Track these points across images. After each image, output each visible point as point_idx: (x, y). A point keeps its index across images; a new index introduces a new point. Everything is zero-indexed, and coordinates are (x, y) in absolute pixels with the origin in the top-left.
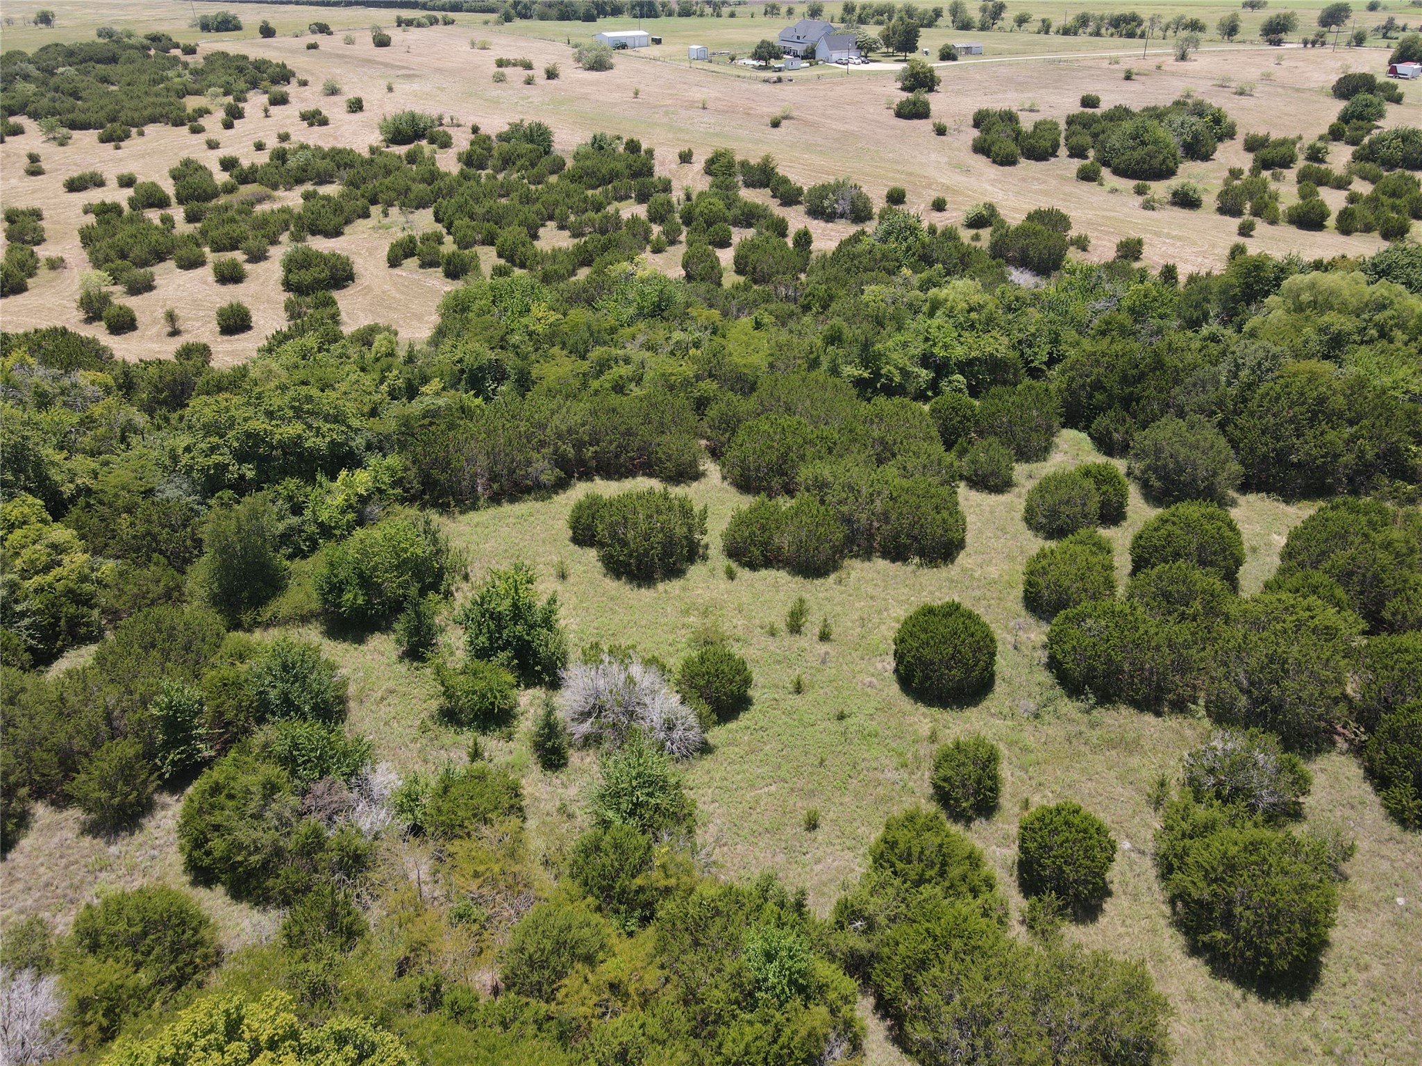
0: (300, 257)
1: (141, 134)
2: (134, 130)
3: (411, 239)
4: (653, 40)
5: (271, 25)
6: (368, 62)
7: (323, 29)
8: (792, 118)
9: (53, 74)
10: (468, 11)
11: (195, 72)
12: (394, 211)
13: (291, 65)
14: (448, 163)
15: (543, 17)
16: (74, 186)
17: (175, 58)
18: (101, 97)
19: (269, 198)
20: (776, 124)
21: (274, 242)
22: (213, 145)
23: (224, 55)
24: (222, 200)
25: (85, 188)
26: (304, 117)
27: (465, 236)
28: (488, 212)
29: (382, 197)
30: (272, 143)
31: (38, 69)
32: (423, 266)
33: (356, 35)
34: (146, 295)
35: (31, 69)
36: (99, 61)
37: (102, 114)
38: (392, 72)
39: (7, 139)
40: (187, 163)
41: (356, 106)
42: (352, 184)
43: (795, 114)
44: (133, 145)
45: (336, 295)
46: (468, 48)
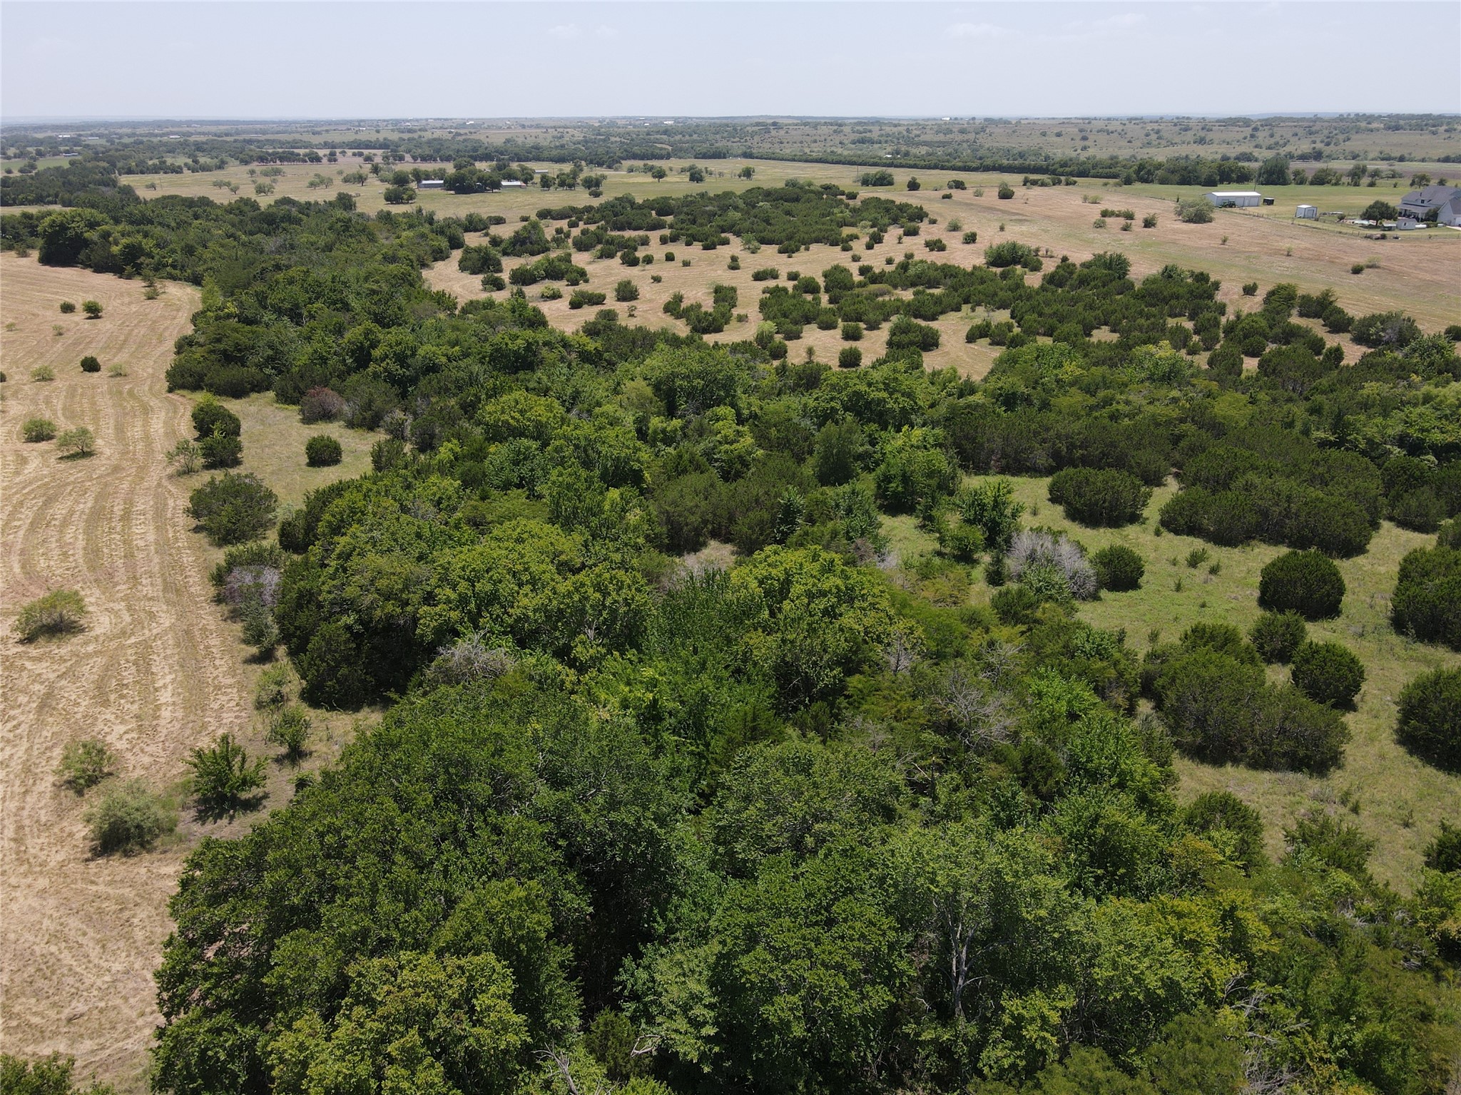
0: (903, 329)
1: (807, 249)
2: (803, 247)
3: (988, 326)
4: (1265, 201)
5: (917, 182)
6: (990, 209)
7: (959, 185)
8: (1378, 267)
9: (754, 207)
10: (1093, 177)
11: (854, 210)
12: (980, 308)
13: (926, 208)
14: (1033, 280)
15: (1163, 181)
16: (758, 277)
17: (841, 201)
18: (784, 224)
19: (889, 293)
20: (1357, 270)
21: (887, 319)
22: (856, 259)
23: (878, 199)
24: (856, 291)
25: (766, 278)
26: (927, 244)
27: (1031, 328)
28: (1055, 313)
29: (973, 298)
30: (899, 258)
31: (745, 203)
32: (991, 343)
33: (985, 190)
34: (796, 340)
35: (740, 203)
36: (786, 200)
37: (784, 234)
38: (1008, 217)
39: (718, 247)
40: (836, 268)
41: (971, 239)
42: (953, 288)
43: (1382, 264)
44: (801, 256)
45: (924, 354)
46: (1079, 202)
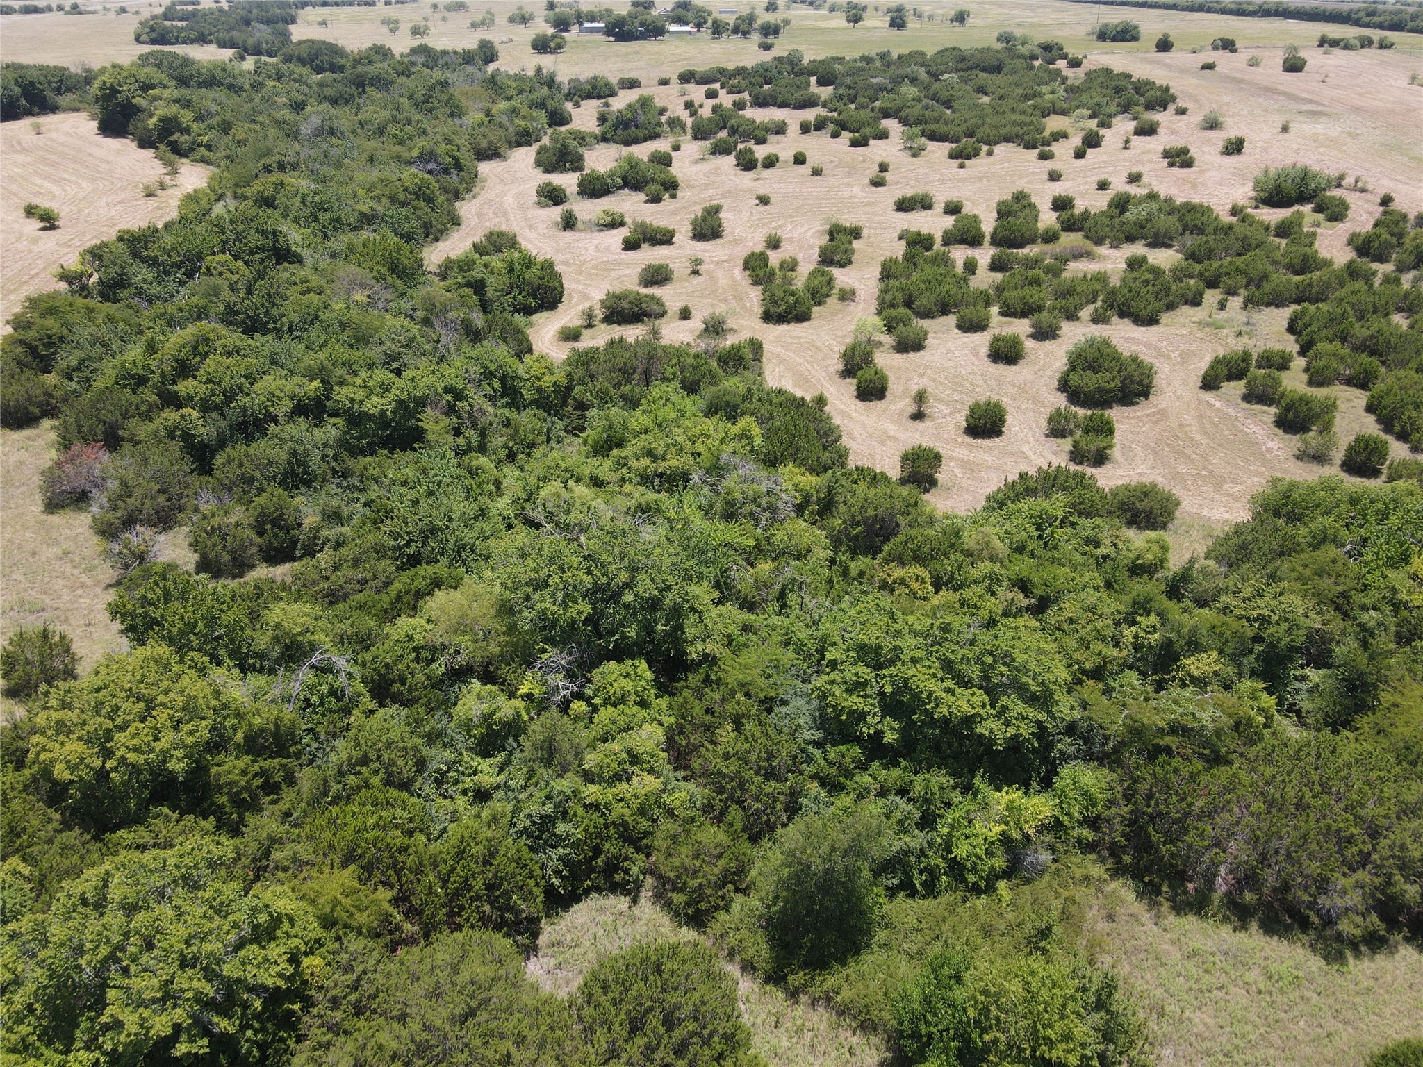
0: (1091, 355)
1: (990, 153)
2: (985, 148)
3: (1245, 357)
5: (1171, 39)
6: (1269, 91)
7: (1228, 45)
9: (938, 80)
11: (1071, 90)
12: (1236, 302)
13: (1175, 88)
14: (1333, 246)
16: (904, 205)
17: (1058, 72)
18: (970, 109)
19: (1088, 255)
21: (1072, 316)
22: (1054, 177)
23: (1108, 72)
25: (913, 209)
26: (1166, 154)
27: (1326, 367)
28: (1372, 336)
29: (1226, 279)
30: (1119, 183)
31: (927, 73)
32: (1248, 398)
33: (1264, 54)
34: (912, 355)
35: (921, 73)
36: (984, 70)
37: (964, 127)
38: (1295, 106)
39: (872, 142)
40: (1019, 197)
41: (1235, 147)
42: (1192, 256)
44: (978, 165)
46: (1403, 82)
